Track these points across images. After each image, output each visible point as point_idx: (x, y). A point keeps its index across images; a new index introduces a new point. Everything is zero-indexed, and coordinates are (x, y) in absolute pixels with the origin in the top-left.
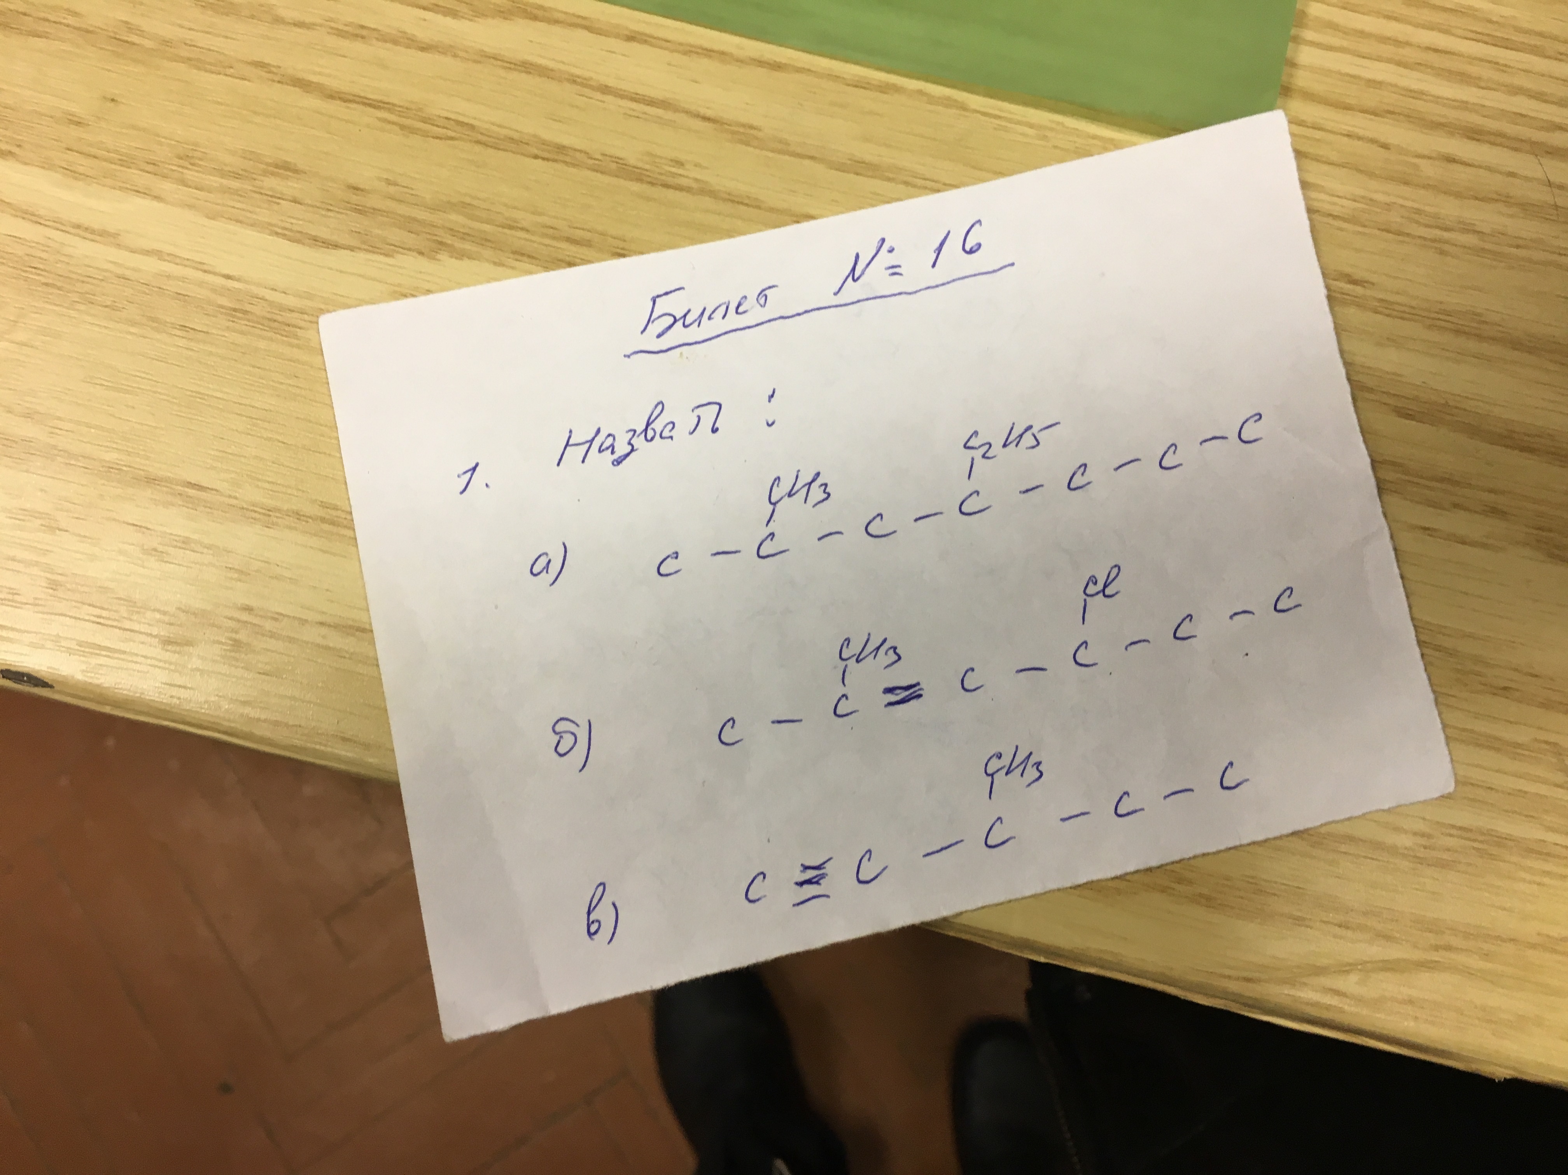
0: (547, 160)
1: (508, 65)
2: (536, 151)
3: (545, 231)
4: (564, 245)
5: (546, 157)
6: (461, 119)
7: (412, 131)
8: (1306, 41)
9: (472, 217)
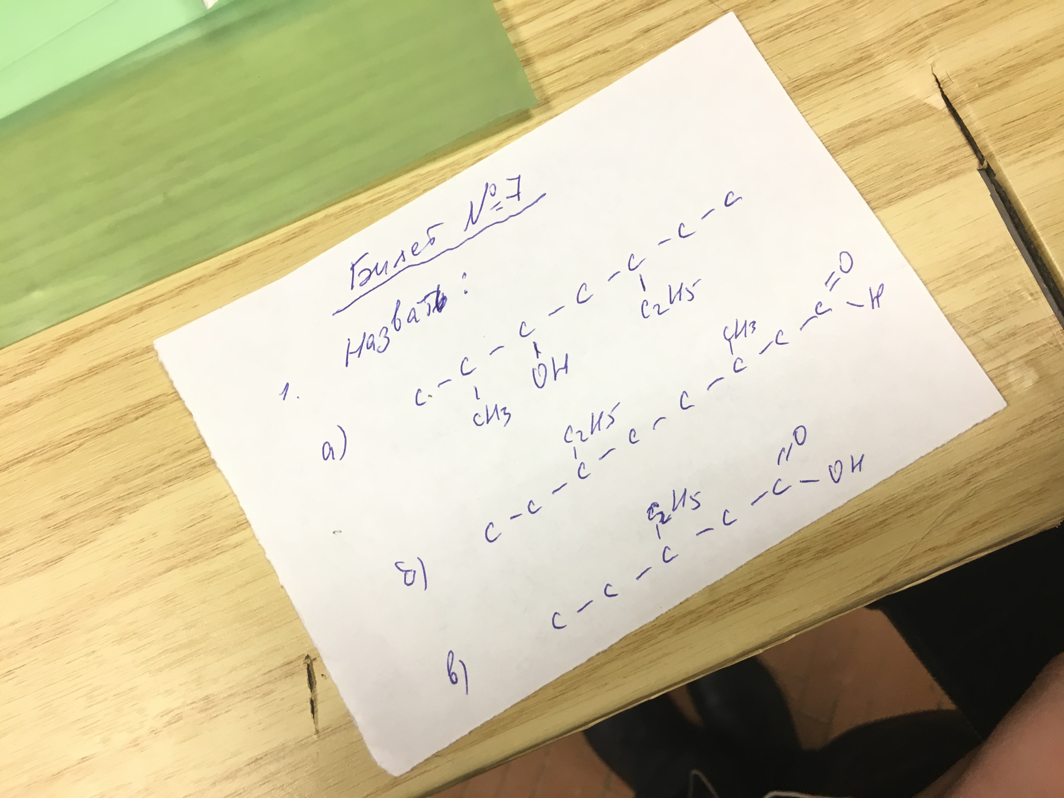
0: (144, 415)
1: (81, 378)
2: (135, 415)
3: (173, 457)
4: (191, 457)
5: (142, 414)
6: (78, 429)
7: (56, 457)
8: (517, 24)
9: (126, 482)
